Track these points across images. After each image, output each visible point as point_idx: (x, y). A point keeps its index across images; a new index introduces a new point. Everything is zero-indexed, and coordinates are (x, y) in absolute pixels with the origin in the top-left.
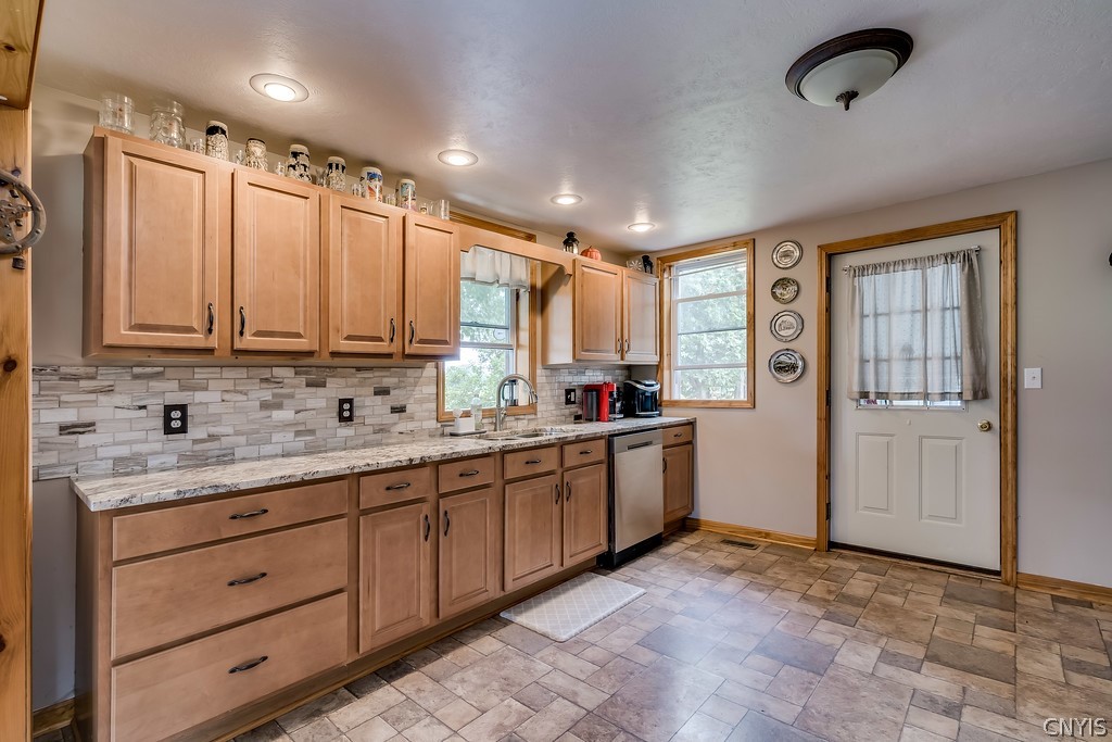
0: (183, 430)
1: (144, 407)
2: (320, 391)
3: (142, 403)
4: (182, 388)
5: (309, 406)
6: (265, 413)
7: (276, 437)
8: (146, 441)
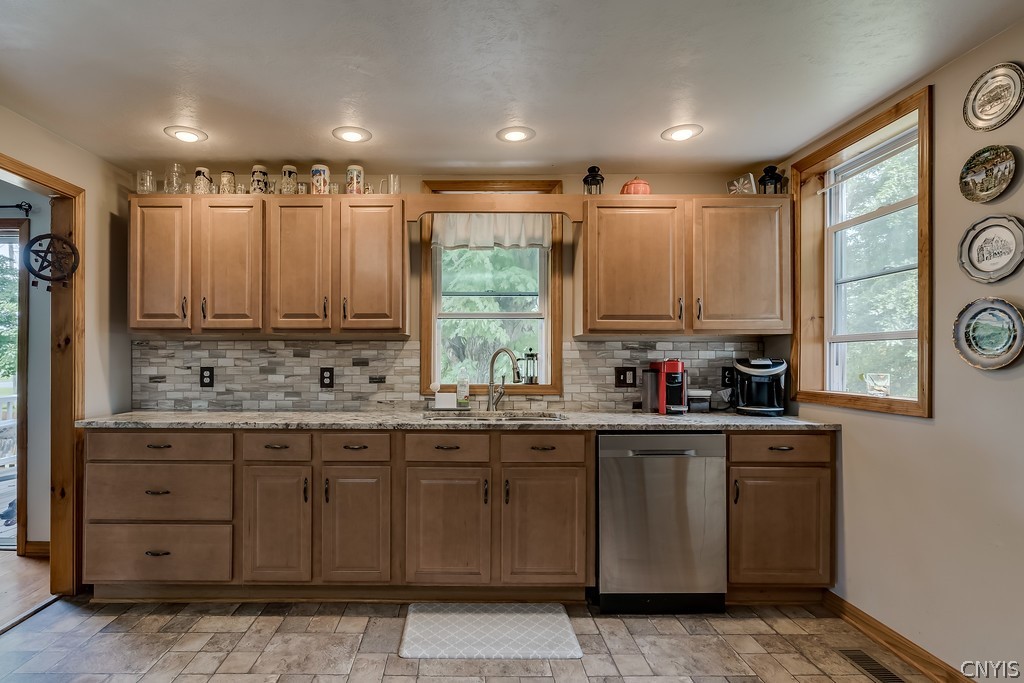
0: (211, 384)
1: (189, 368)
2: (305, 361)
3: (188, 365)
4: (211, 356)
5: (295, 373)
6: (263, 376)
7: (271, 396)
8: (190, 390)
